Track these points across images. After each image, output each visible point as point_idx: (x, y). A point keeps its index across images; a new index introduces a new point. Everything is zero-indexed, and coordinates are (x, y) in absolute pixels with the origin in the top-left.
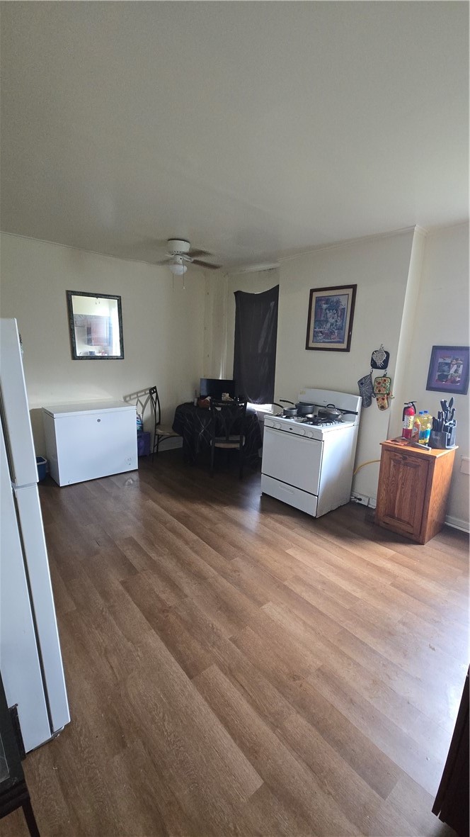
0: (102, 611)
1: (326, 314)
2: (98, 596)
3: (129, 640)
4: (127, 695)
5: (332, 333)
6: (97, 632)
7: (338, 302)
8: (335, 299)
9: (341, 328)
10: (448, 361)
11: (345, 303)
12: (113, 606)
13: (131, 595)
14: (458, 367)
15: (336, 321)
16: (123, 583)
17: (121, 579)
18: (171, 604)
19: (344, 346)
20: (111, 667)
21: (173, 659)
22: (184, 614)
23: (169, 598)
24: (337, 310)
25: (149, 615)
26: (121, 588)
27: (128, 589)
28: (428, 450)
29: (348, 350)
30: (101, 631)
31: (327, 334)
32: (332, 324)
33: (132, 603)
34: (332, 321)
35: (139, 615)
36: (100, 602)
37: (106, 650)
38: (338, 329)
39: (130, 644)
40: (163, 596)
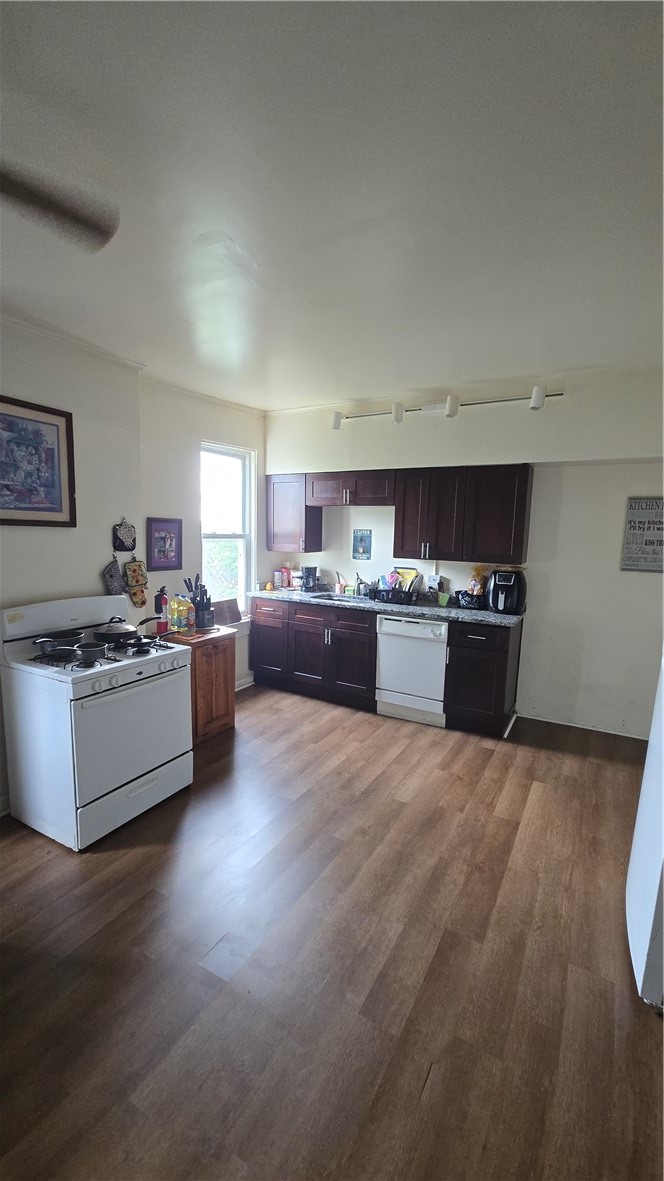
0: (539, 927)
1: (12, 451)
2: (528, 952)
3: (538, 879)
4: (573, 852)
5: (31, 491)
6: (563, 913)
7: (37, 434)
8: (31, 427)
9: (50, 485)
10: (163, 534)
11: (52, 437)
12: (524, 922)
13: (490, 913)
14: (171, 541)
15: (38, 470)
16: (481, 937)
17: (477, 945)
18: (465, 868)
19: (64, 516)
20: (571, 875)
21: (517, 838)
22: (466, 852)
23: (457, 874)
24: (36, 449)
25: (496, 880)
26: (490, 934)
27: (484, 925)
28: (219, 630)
29: (72, 523)
30: (557, 910)
31: (20, 493)
32: (29, 475)
33: (498, 903)
34: (26, 466)
35: (506, 887)
36: (531, 943)
37: (566, 890)
38: (45, 486)
39: (540, 875)
40: (461, 880)
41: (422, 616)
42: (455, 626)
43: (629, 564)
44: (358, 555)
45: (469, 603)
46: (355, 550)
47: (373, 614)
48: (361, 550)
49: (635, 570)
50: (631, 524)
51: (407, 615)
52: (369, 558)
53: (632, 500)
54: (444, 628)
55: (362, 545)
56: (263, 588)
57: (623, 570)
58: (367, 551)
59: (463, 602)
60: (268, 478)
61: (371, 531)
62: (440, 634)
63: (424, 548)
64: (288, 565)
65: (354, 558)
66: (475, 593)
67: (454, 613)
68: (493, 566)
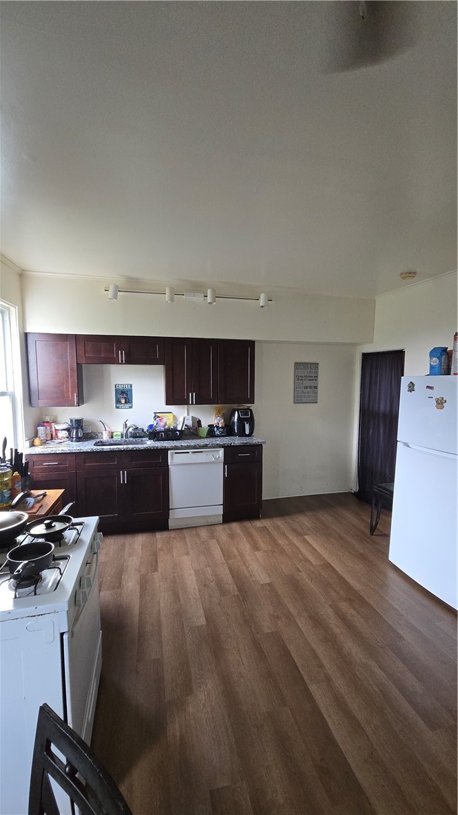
41: (205, 446)
42: (228, 449)
43: (297, 400)
44: (120, 406)
45: (222, 432)
46: (118, 401)
47: (165, 451)
48: (123, 401)
49: (299, 403)
50: (297, 378)
51: (194, 447)
52: (131, 407)
53: (296, 363)
54: (221, 452)
55: (124, 396)
56: (32, 445)
57: (295, 403)
58: (129, 401)
59: (218, 433)
60: (26, 334)
61: (131, 385)
62: (219, 457)
63: (192, 397)
64: (48, 419)
65: (117, 407)
66: (220, 426)
67: (227, 441)
68: (235, 406)
